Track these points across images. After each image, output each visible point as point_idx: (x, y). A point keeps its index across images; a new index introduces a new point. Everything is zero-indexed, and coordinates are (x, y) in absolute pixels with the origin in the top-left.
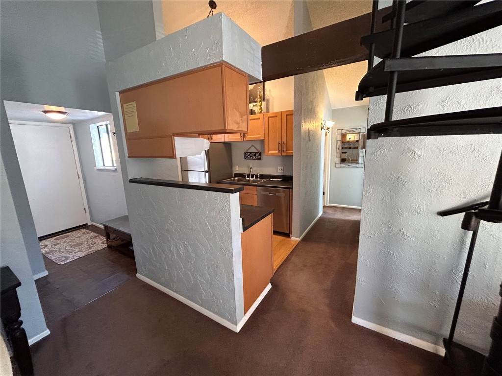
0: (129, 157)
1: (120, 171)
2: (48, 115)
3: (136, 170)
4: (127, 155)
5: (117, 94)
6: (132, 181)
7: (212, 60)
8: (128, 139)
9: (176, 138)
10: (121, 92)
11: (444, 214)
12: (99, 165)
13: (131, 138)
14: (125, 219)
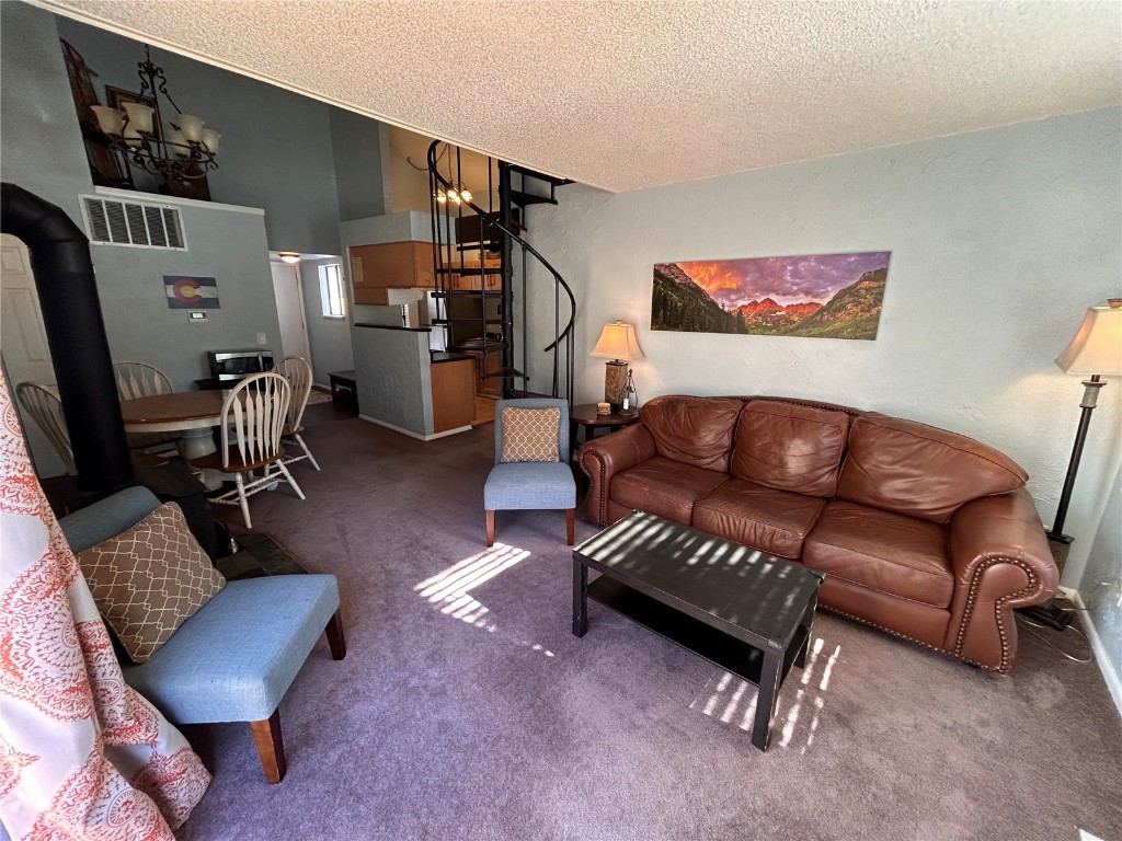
0: (356, 304)
1: (347, 319)
2: (283, 258)
3: (364, 315)
4: (353, 301)
5: (348, 249)
6: (357, 325)
7: (407, 239)
8: (354, 288)
9: (389, 290)
10: (350, 248)
11: (547, 350)
12: (326, 313)
13: (357, 286)
14: (352, 372)
